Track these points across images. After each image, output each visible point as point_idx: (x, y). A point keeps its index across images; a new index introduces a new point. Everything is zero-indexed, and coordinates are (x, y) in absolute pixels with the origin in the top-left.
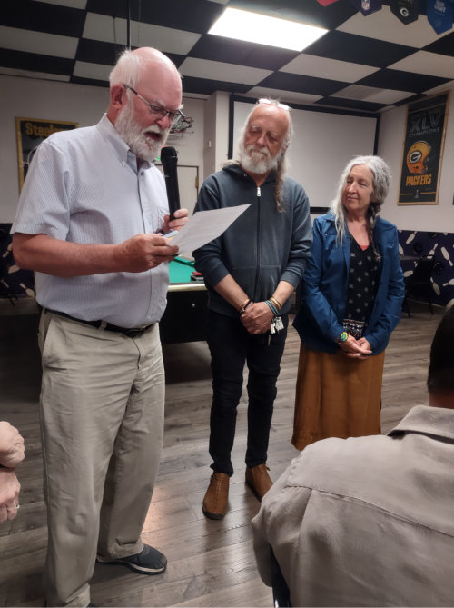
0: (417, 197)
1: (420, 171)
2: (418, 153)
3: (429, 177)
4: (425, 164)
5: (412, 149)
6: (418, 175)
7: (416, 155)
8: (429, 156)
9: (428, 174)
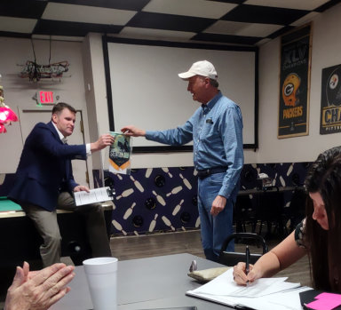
0: (292, 129)
1: (293, 104)
2: (290, 85)
3: (300, 108)
4: (297, 96)
5: (286, 82)
6: (292, 107)
7: (289, 88)
8: (300, 88)
9: (299, 105)
